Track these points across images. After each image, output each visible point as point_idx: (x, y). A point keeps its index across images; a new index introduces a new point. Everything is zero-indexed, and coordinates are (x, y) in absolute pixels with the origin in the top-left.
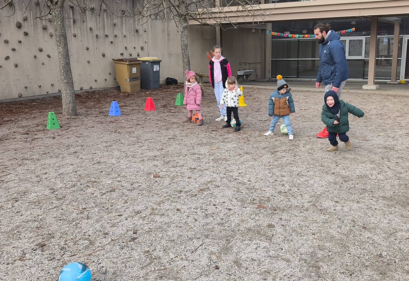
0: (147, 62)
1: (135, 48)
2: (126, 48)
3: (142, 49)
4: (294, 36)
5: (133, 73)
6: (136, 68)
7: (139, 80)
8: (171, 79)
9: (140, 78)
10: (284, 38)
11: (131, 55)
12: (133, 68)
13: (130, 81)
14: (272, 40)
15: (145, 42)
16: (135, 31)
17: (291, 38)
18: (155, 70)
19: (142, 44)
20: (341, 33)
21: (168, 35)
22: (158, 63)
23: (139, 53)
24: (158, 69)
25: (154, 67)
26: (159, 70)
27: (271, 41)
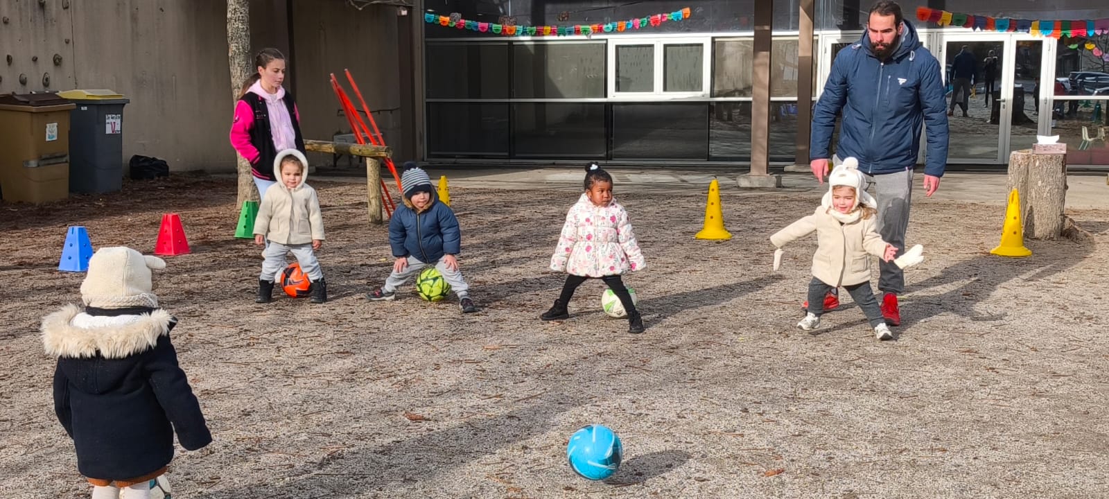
0: (84, 105)
1: (35, 60)
2: (9, 59)
3: (57, 61)
4: (511, 31)
5: (47, 139)
6: (56, 124)
7: (66, 162)
8: (147, 159)
9: (68, 158)
10: (479, 34)
11: (23, 82)
12: (48, 125)
13: (38, 166)
14: (426, 42)
15: (67, 42)
16: (37, 6)
17: (500, 35)
18: (109, 131)
19: (56, 48)
20: (648, 22)
21: (134, 19)
22: (116, 107)
23: (47, 76)
24: (118, 128)
25: (107, 121)
26: (121, 131)
27: (424, 43)
